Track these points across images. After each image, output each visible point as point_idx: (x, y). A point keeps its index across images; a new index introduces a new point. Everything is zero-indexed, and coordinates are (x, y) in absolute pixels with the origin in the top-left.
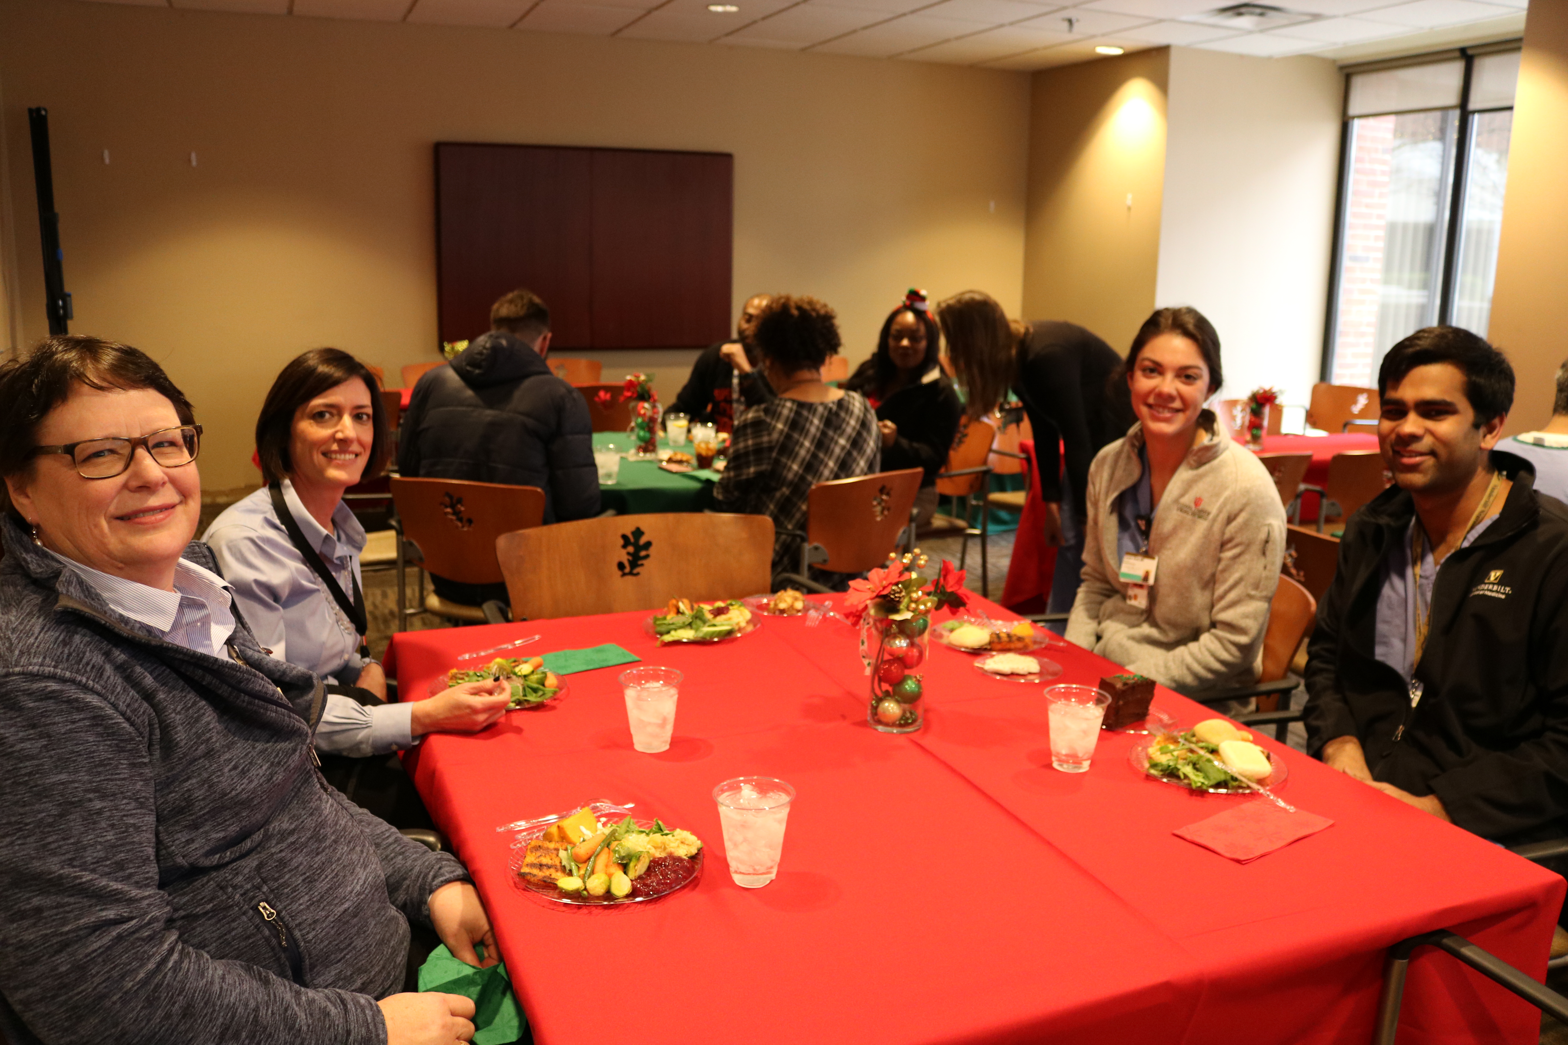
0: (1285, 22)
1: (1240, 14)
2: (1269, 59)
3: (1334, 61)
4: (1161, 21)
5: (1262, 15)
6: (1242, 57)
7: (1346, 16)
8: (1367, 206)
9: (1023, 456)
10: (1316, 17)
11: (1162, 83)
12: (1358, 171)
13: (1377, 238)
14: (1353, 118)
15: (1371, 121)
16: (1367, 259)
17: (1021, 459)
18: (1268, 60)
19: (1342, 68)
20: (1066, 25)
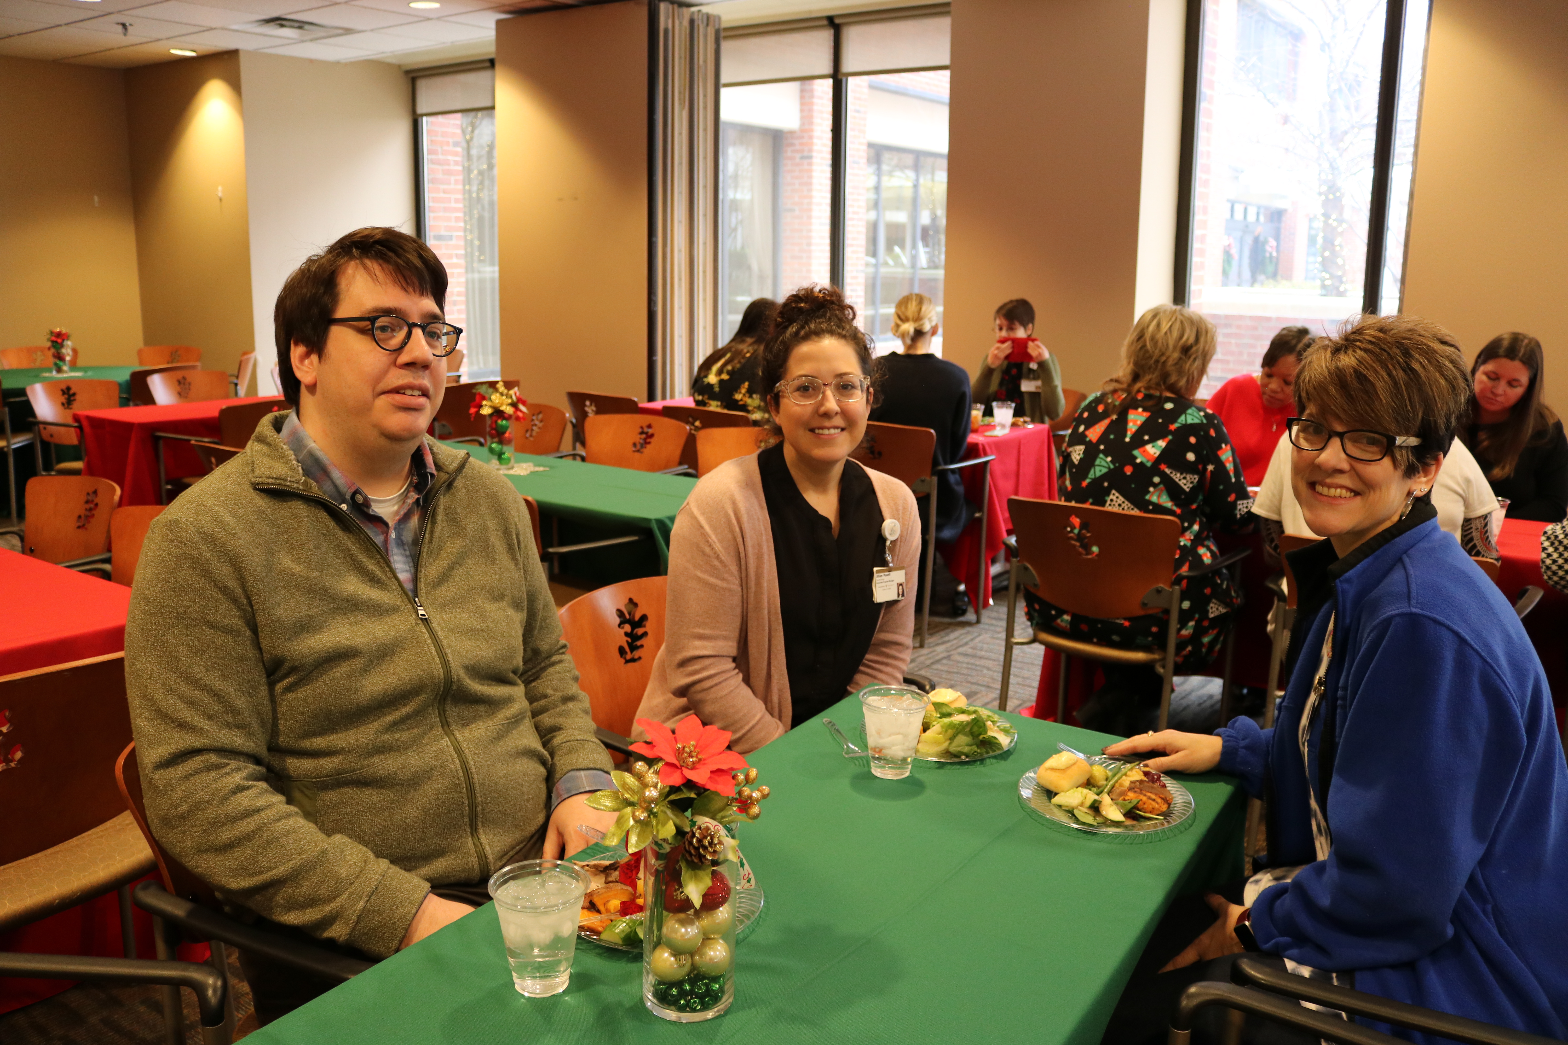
0: (323, 34)
1: (282, 26)
2: (338, 63)
3: (399, 66)
4: (212, 29)
5: (300, 28)
6: (311, 61)
7: (372, 30)
8: (445, 192)
9: (76, 425)
10: (348, 31)
11: (235, 84)
12: (433, 162)
13: (457, 219)
14: (422, 115)
15: (440, 119)
16: (451, 238)
17: (75, 427)
18: (336, 65)
19: (407, 72)
20: (120, 28)
